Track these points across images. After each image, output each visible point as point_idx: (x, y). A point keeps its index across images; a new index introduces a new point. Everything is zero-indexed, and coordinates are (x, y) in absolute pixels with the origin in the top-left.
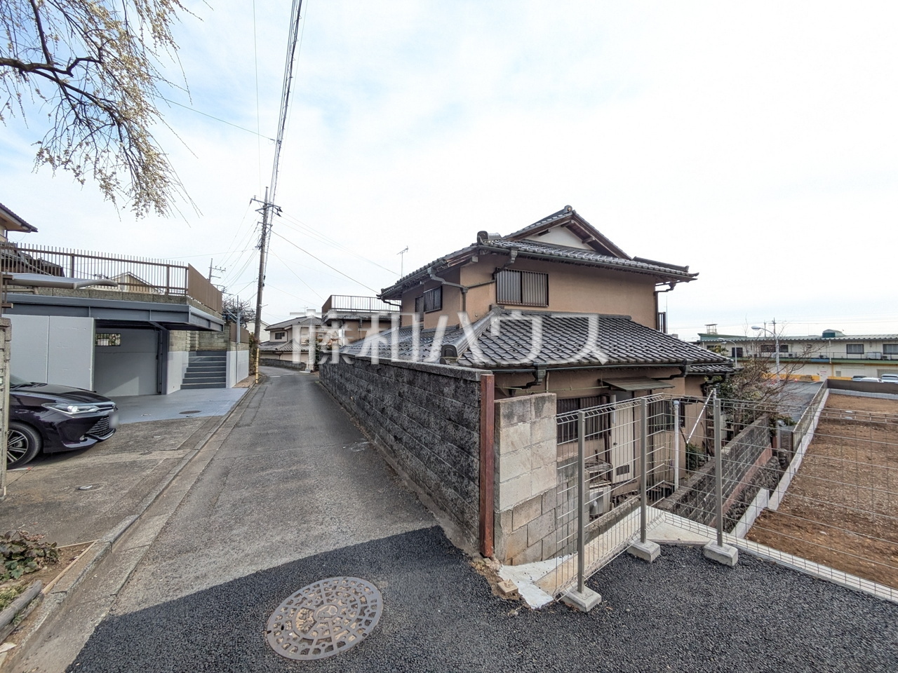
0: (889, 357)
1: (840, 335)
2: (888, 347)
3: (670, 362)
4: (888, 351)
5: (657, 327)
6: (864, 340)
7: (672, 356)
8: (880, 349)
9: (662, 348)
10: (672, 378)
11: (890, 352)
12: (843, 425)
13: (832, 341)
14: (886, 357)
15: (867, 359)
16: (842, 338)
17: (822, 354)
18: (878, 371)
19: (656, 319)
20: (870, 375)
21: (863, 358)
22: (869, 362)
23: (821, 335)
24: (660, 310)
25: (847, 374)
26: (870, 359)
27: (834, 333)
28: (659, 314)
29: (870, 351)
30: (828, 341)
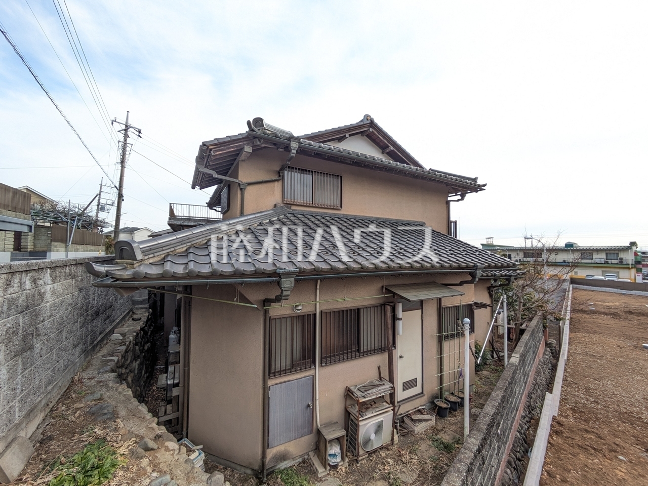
0: (610, 262)
1: (576, 246)
2: (609, 255)
3: (460, 267)
4: (609, 258)
5: (449, 232)
6: (593, 250)
7: (462, 260)
8: (603, 256)
9: (452, 252)
10: (461, 284)
11: (610, 258)
12: (588, 314)
13: (572, 250)
14: (608, 262)
15: (595, 263)
16: (578, 248)
17: (565, 259)
18: (603, 272)
19: (448, 226)
20: (598, 275)
21: (592, 262)
22: (596, 266)
23: (564, 246)
24: (452, 219)
25: (581, 273)
26: (597, 263)
27: (573, 245)
28: (451, 222)
29: (597, 258)
30: (569, 250)
